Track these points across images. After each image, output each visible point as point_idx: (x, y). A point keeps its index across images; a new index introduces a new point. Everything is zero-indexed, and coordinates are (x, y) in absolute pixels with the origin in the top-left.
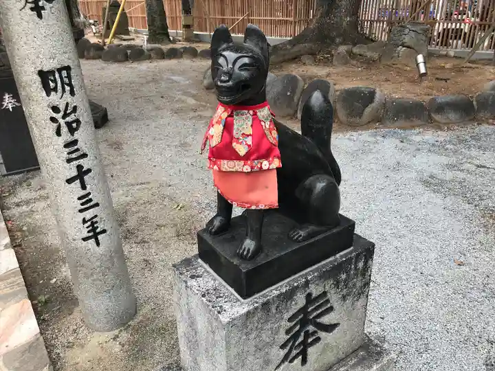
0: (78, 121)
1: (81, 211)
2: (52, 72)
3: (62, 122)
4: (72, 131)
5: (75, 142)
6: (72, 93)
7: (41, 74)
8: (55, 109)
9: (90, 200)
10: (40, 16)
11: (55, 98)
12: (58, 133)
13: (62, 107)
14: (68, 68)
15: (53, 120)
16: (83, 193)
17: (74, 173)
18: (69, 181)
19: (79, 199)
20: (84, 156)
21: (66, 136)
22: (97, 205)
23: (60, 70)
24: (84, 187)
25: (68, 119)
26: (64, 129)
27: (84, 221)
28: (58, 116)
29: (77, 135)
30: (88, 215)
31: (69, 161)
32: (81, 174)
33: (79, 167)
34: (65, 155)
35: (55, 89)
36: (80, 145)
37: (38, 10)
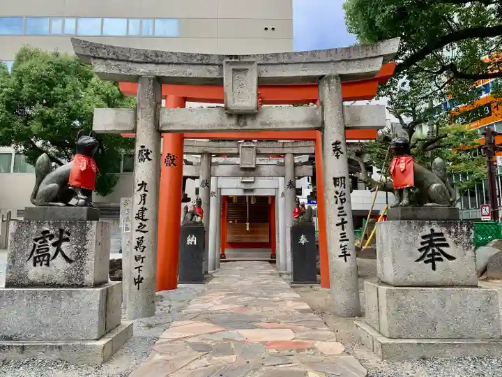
0: (345, 199)
1: (340, 241)
2: (338, 178)
3: (339, 198)
4: (342, 203)
5: (342, 208)
6: (344, 187)
7: (335, 179)
8: (337, 193)
9: (345, 236)
10: (338, 158)
11: (338, 188)
12: (337, 203)
13: (340, 192)
14: (344, 178)
15: (335, 197)
16: (343, 232)
17: (340, 221)
18: (337, 225)
19: (341, 234)
20: (345, 215)
21: (339, 205)
22: (347, 240)
23: (341, 178)
24: (343, 229)
25: (342, 197)
26: (339, 201)
27: (341, 247)
28: (337, 196)
29: (344, 205)
31: (339, 216)
32: (343, 223)
33: (343, 219)
34: (338, 213)
35: (338, 185)
36: (344, 209)
37: (337, 156)
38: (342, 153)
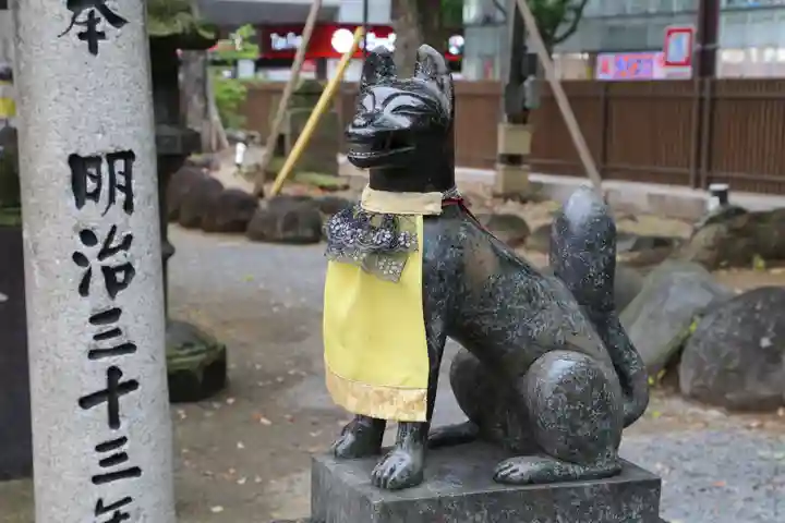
0: (128, 269)
1: (97, 479)
2: (96, 160)
3: (96, 265)
4: (113, 287)
5: (114, 314)
6: (128, 207)
7: (74, 160)
8: (88, 236)
9: (122, 457)
10: (93, 49)
11: (94, 215)
12: (84, 288)
13: (101, 235)
14: (128, 156)
15: (79, 258)
16: (114, 434)
17: (101, 384)
18: (85, 402)
19: (100, 448)
20: (129, 348)
21: (99, 298)
22: (135, 471)
23: (112, 158)
24: (114, 421)
25: (111, 261)
26: (98, 282)
27: (100, 508)
28: (91, 252)
29: (121, 299)
30: (112, 491)
31: (94, 354)
32: (116, 387)
33: (114, 372)
34: (87, 340)
35: (95, 195)
36: (124, 321)
37: (91, 37)
38: (116, 20)
